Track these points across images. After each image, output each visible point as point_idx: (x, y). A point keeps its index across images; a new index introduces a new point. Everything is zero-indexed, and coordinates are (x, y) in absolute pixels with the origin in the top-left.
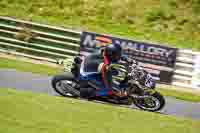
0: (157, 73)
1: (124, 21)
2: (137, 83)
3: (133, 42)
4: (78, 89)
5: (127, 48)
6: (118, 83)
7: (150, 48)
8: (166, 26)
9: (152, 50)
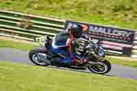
0: (121, 49)
1: (96, 12)
2: (93, 52)
3: (103, 27)
4: (49, 59)
5: (99, 31)
6: (79, 53)
7: (114, 31)
8: (126, 15)
9: (116, 33)
